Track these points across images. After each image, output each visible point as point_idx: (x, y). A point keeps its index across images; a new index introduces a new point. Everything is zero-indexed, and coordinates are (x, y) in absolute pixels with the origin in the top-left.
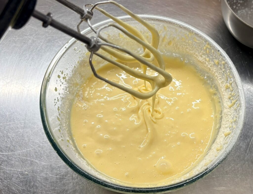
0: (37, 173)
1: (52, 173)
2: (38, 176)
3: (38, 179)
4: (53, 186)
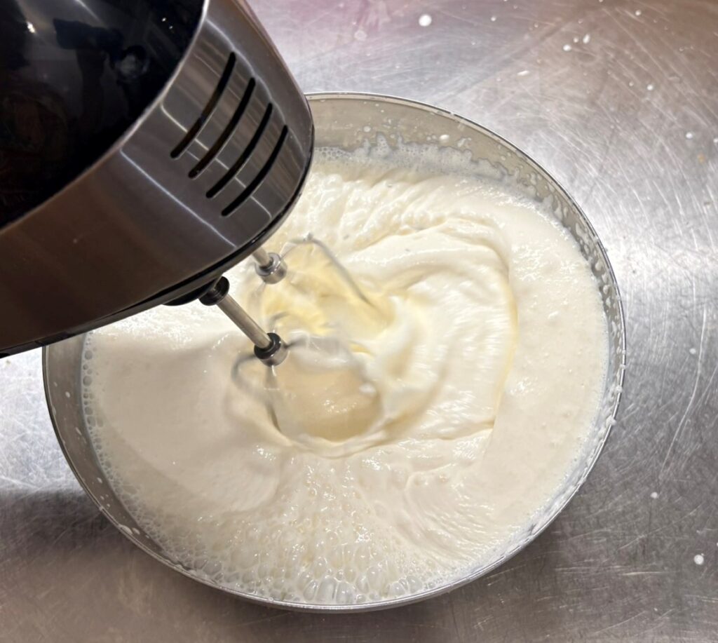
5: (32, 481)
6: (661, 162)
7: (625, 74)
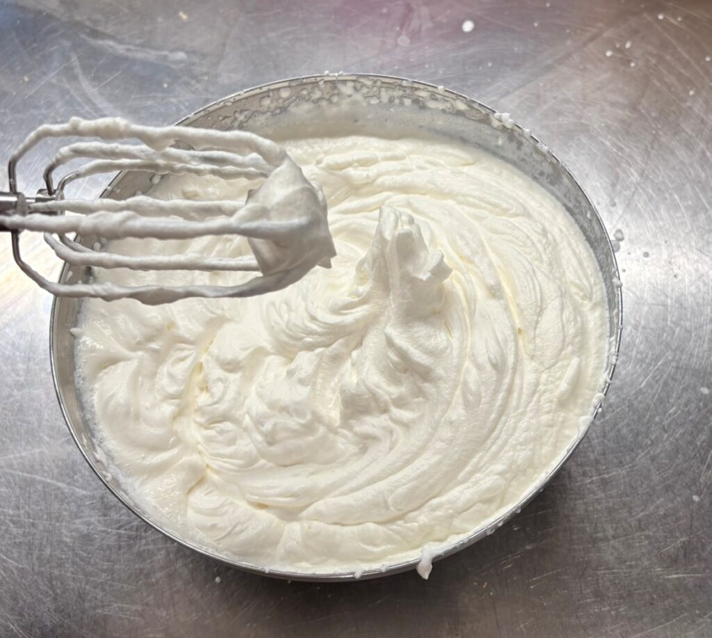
5: (77, 484)
6: (702, 166)
7: (666, 80)
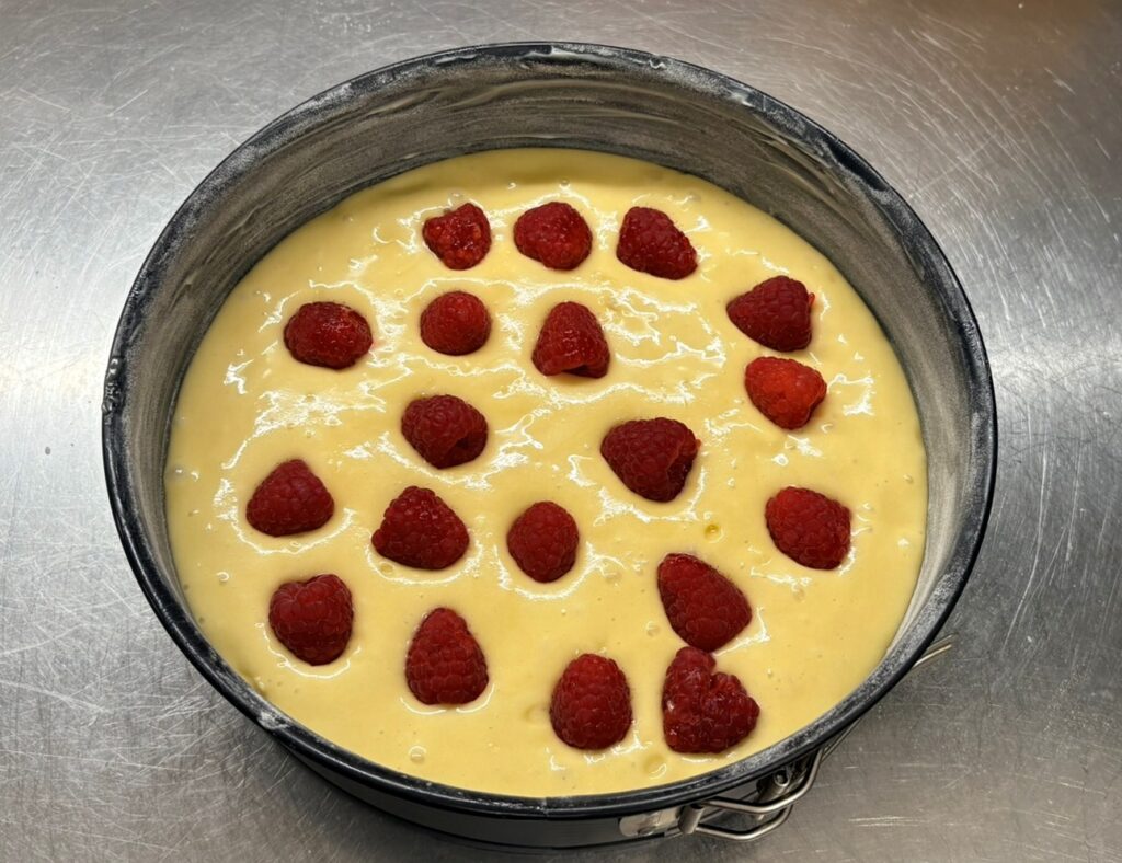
0: (68, 750)
1: (132, 751)
2: (71, 768)
3: (71, 779)
4: (140, 811)
